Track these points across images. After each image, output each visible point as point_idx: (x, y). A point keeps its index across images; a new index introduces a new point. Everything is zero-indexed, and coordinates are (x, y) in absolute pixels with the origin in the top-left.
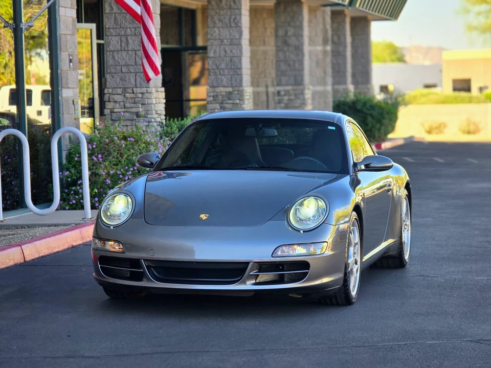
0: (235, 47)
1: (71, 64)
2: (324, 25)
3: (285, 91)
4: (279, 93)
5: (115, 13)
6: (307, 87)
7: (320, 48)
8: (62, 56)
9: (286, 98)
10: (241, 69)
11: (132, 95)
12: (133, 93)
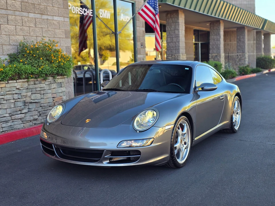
0: (218, 41)
1: (142, 46)
2: (254, 35)
3: (239, 55)
4: (237, 55)
5: (169, 30)
6: (246, 53)
7: (252, 42)
8: (138, 44)
9: (240, 57)
10: (220, 48)
11: (174, 57)
12: (174, 56)
